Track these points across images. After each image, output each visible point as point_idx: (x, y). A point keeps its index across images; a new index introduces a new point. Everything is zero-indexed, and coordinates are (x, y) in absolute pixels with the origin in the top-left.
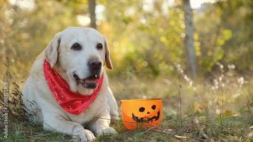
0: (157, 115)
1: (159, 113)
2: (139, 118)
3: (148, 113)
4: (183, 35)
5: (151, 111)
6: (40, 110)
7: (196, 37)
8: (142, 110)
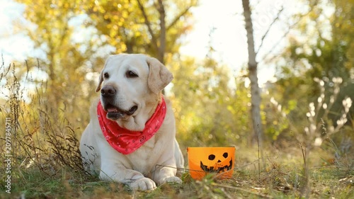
0: (229, 165)
1: (231, 162)
2: (209, 167)
3: (219, 161)
4: (249, 104)
5: (223, 159)
6: (99, 157)
7: (262, 107)
8: (212, 157)
